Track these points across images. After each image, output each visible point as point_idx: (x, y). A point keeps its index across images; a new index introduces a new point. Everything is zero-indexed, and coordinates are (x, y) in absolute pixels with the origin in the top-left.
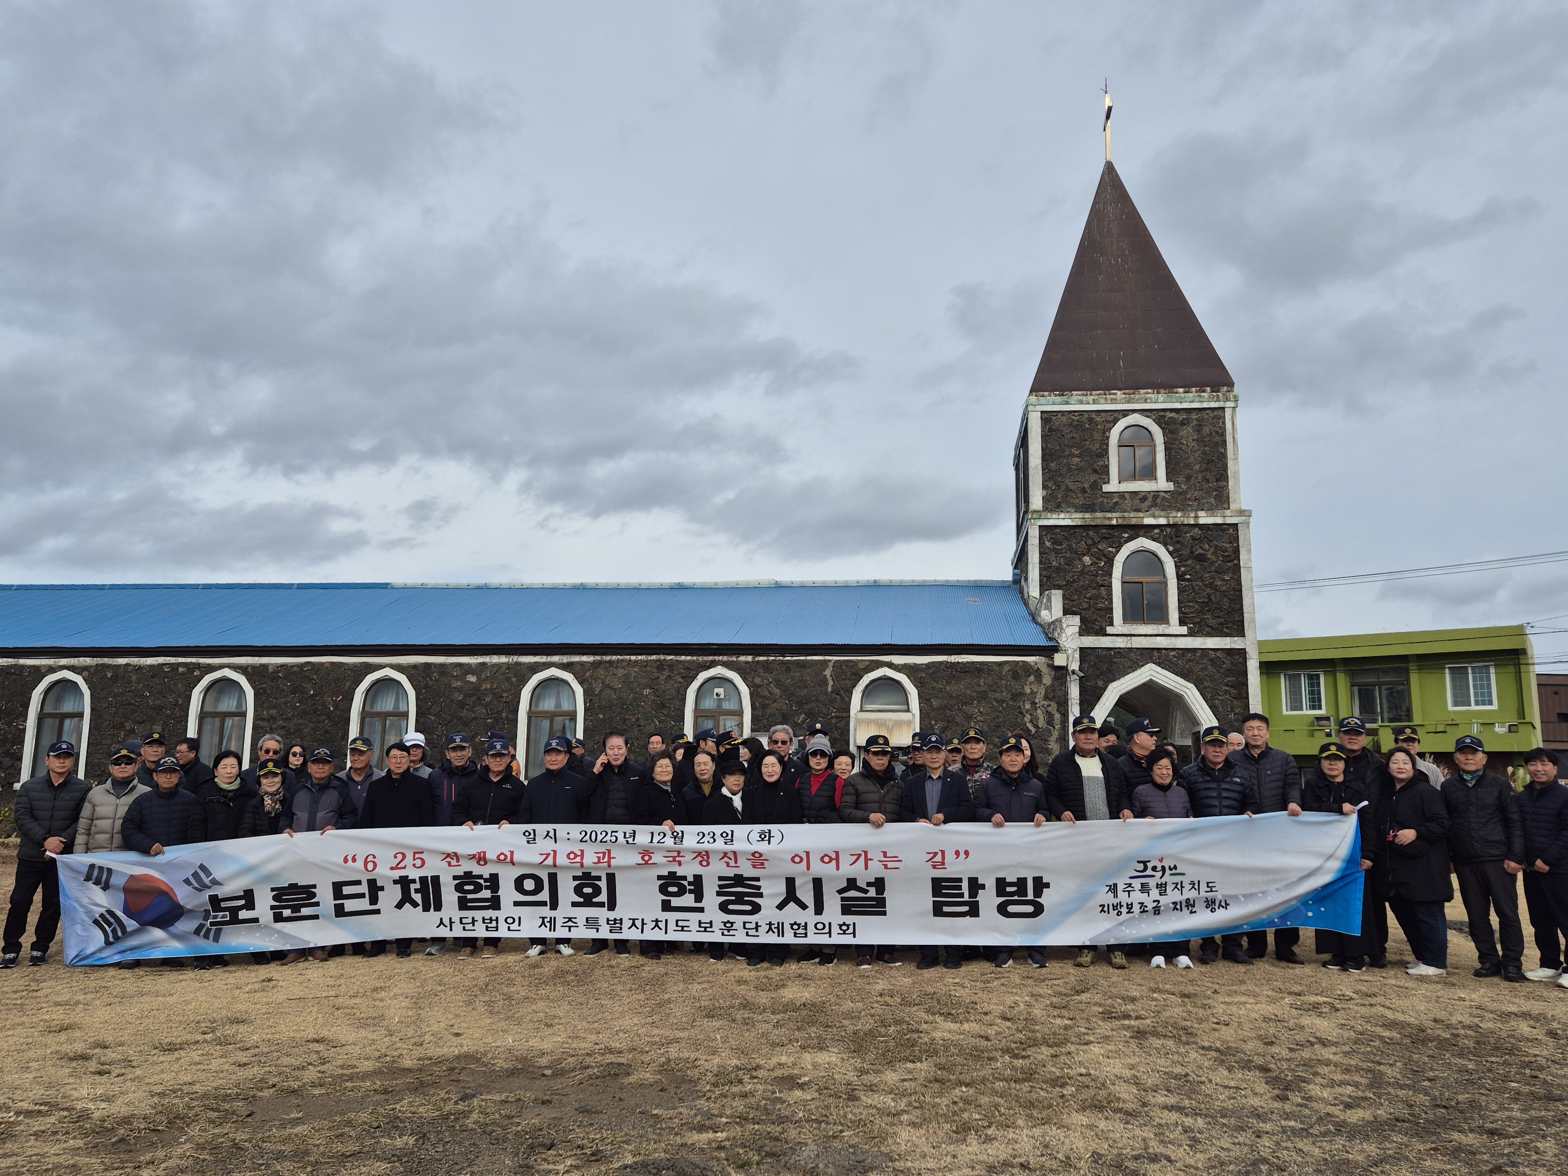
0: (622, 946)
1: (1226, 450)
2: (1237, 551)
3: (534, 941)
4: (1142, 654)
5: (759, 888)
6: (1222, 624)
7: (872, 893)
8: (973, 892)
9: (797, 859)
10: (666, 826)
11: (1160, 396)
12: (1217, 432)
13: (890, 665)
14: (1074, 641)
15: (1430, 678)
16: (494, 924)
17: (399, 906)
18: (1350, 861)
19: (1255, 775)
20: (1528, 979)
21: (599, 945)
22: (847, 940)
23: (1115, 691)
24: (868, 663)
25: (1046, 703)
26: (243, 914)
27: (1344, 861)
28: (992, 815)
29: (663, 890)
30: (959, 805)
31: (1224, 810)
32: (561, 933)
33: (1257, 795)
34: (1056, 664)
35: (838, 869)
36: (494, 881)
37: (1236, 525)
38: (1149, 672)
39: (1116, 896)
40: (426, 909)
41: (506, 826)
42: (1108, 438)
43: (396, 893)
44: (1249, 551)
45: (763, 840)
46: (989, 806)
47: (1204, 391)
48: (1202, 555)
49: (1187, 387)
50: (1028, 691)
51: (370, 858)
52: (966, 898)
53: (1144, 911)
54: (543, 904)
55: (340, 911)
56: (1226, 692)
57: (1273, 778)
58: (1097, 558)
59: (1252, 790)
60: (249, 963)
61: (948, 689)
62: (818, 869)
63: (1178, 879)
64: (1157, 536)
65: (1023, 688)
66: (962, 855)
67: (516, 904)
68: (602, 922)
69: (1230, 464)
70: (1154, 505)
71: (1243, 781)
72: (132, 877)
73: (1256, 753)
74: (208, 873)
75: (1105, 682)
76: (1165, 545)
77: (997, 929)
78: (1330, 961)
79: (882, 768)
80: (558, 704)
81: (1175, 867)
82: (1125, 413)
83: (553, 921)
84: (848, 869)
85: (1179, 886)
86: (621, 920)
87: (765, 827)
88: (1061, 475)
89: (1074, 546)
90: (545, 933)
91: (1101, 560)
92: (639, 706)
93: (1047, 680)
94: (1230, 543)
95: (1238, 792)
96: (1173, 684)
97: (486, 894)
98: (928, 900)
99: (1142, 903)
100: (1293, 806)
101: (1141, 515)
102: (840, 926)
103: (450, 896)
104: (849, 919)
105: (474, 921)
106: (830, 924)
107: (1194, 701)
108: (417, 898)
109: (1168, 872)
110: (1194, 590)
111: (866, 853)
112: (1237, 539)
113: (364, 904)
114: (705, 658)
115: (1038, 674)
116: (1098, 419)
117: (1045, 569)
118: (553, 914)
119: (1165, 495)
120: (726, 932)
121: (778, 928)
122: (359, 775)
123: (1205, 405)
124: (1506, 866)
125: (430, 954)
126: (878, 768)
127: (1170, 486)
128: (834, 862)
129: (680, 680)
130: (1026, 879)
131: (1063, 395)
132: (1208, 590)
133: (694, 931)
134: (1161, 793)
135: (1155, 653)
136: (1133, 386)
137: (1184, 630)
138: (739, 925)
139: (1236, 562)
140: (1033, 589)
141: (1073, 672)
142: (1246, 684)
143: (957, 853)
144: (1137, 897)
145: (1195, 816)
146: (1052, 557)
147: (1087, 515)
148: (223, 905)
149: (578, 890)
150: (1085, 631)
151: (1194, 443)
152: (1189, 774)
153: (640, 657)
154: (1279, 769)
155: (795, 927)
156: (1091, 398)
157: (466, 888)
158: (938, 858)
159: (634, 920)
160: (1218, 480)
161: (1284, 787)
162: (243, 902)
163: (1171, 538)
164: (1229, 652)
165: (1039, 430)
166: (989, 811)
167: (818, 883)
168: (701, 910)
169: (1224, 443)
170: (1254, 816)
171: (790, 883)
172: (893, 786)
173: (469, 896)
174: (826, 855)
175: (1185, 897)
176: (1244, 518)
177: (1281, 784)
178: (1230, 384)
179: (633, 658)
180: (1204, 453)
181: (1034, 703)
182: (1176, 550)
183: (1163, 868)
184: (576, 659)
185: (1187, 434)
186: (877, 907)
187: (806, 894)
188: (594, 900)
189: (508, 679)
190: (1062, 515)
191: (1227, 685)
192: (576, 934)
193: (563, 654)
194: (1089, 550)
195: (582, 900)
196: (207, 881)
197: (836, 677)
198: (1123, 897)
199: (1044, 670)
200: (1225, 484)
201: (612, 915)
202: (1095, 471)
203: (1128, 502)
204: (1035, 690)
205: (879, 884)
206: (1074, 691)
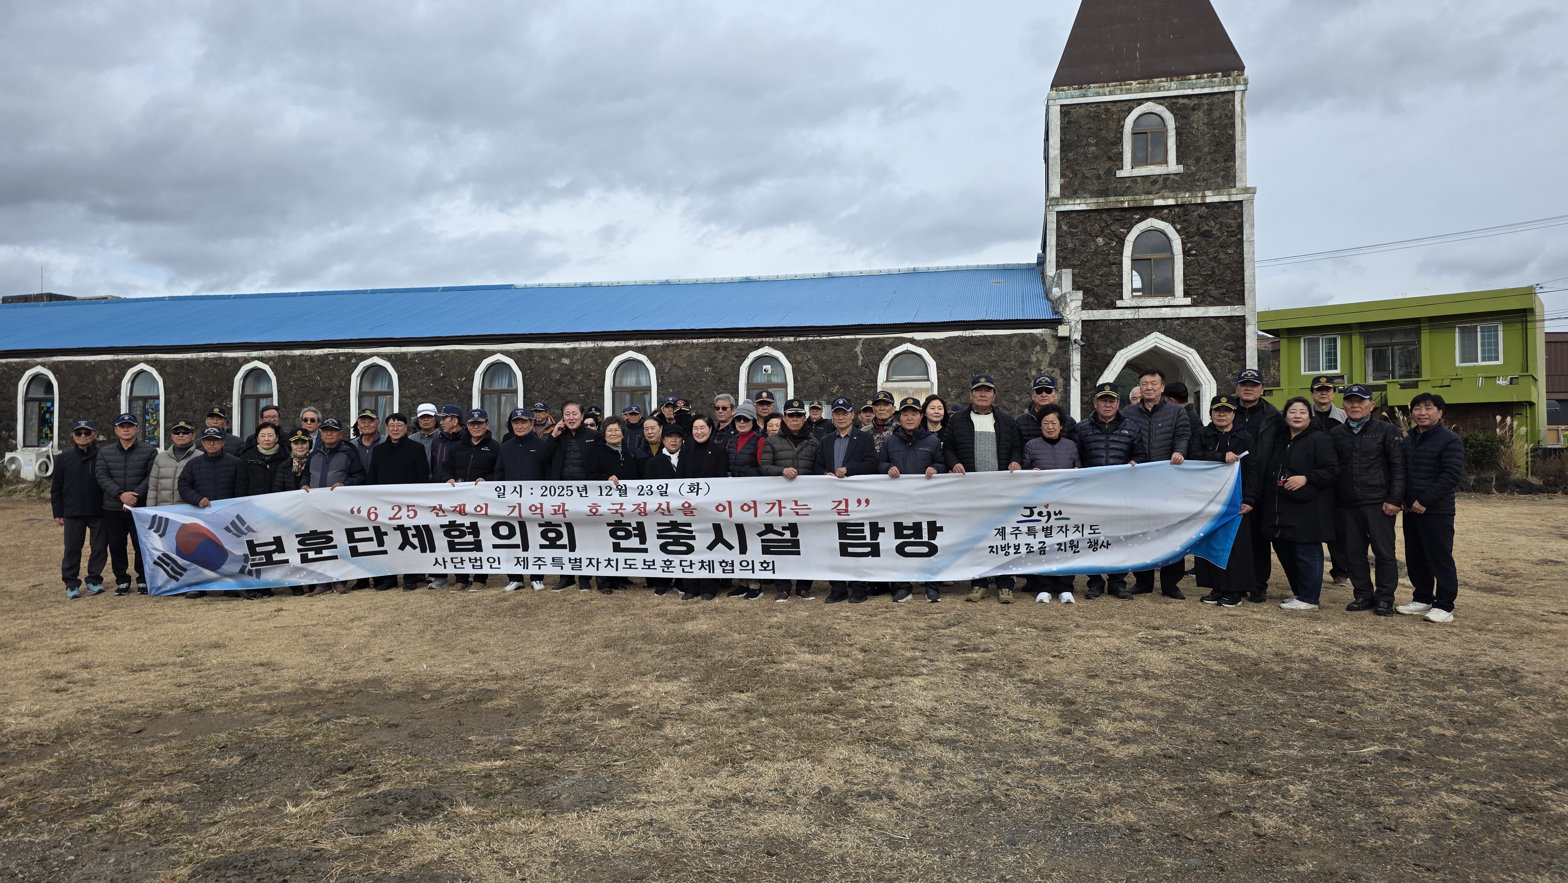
0: (585, 581)
1: (1234, 131)
2: (1241, 226)
3: (513, 578)
4: (1148, 324)
5: (691, 532)
6: (1224, 294)
7: (787, 535)
8: (874, 536)
9: (721, 508)
10: (611, 482)
11: (1173, 83)
12: (1226, 115)
13: (912, 341)
14: (1077, 314)
15: (1440, 337)
16: (479, 563)
17: (402, 548)
18: (1231, 503)
19: (1147, 427)
20: (1398, 613)
21: (567, 581)
22: (768, 575)
23: (1123, 357)
24: (892, 340)
25: (1050, 369)
26: (276, 557)
27: (1224, 504)
28: (888, 468)
29: (613, 534)
30: (864, 461)
31: (1111, 461)
32: (533, 570)
33: (1146, 446)
34: (1060, 334)
35: (756, 516)
36: (474, 529)
37: (1241, 202)
38: (1155, 340)
39: (1004, 538)
40: (423, 550)
41: (482, 483)
42: (1123, 126)
43: (398, 538)
44: (1252, 226)
45: (692, 491)
46: (889, 460)
47: (1215, 77)
48: (1208, 231)
49: (1199, 73)
50: (1034, 359)
51: (373, 510)
52: (868, 540)
53: (1030, 552)
54: (517, 546)
55: (354, 552)
56: (1225, 356)
57: (1163, 430)
58: (1110, 239)
59: (1141, 441)
60: (288, 594)
61: (963, 360)
62: (740, 516)
63: (1063, 523)
64: (1166, 216)
65: (1030, 357)
66: (863, 504)
67: (495, 546)
68: (566, 561)
69: (1238, 145)
70: (1164, 187)
71: (1132, 433)
72: (184, 526)
73: (1149, 407)
74: (243, 522)
75: (1114, 350)
76: (1173, 224)
77: (894, 569)
78: (1208, 596)
79: (797, 428)
80: (638, 382)
81: (1060, 513)
82: (1140, 102)
83: (526, 560)
84: (765, 516)
85: (1064, 529)
86: (580, 559)
87: (694, 481)
88: (1078, 164)
89: (1088, 229)
90: (519, 570)
91: (1113, 240)
92: (701, 381)
93: (1052, 350)
94: (1235, 219)
95: (1125, 443)
96: (1176, 349)
97: (469, 538)
98: (835, 541)
99: (1029, 545)
100: (1176, 455)
101: (1152, 197)
102: (762, 563)
103: (441, 541)
104: (769, 558)
105: (462, 561)
106: (753, 562)
107: (1195, 364)
108: (415, 541)
109: (1053, 517)
110: (1199, 264)
111: (779, 502)
112: (1241, 215)
113: (373, 546)
114: (755, 340)
115: (1044, 345)
116: (1114, 109)
117: (1062, 251)
118: (525, 554)
119: (1176, 178)
120: (666, 569)
121: (709, 565)
122: (368, 440)
123: (1216, 90)
124: (1384, 508)
125: (431, 588)
126: (793, 429)
127: (1180, 169)
128: (753, 510)
129: (735, 359)
130: (920, 523)
131: (1081, 88)
132: (1212, 264)
133: (640, 569)
134: (1050, 446)
135: (1161, 322)
136: (1147, 76)
137: (1188, 301)
138: (676, 563)
139: (1239, 236)
140: (1051, 270)
141: (1075, 341)
142: (1244, 348)
143: (859, 501)
144: (1024, 539)
145: (1084, 466)
146: (1068, 239)
147: (1101, 200)
148: (258, 549)
149: (544, 535)
150: (1085, 306)
151: (1204, 127)
152: (1082, 428)
153: (701, 341)
154: (1170, 422)
155: (724, 564)
156: (1107, 90)
157: (453, 533)
158: (842, 506)
159: (590, 559)
160: (1225, 161)
161: (1173, 438)
162: (274, 547)
163: (1179, 217)
164: (1230, 319)
165: (1059, 123)
166: (887, 464)
167: (740, 528)
168: (645, 551)
169: (1233, 125)
170: (1137, 465)
171: (717, 528)
172: (807, 444)
173: (456, 540)
174: (745, 504)
175: (1069, 538)
176: (1249, 195)
177: (1171, 435)
178: (1241, 68)
179: (695, 341)
180: (1214, 135)
181: (1039, 370)
182: (1183, 228)
183: (1049, 514)
184: (648, 343)
185: (1198, 118)
186: (792, 547)
187: (732, 537)
188: (558, 543)
189: (595, 361)
190: (1078, 201)
191: (1226, 349)
192: (544, 571)
193: (638, 339)
194: (1102, 231)
195: (548, 543)
196: (243, 528)
197: (865, 353)
198: (1011, 540)
199: (1049, 340)
200: (1232, 164)
201: (573, 555)
202: (1110, 158)
203: (1140, 186)
204: (1041, 359)
205: (793, 528)
206: (1076, 359)
